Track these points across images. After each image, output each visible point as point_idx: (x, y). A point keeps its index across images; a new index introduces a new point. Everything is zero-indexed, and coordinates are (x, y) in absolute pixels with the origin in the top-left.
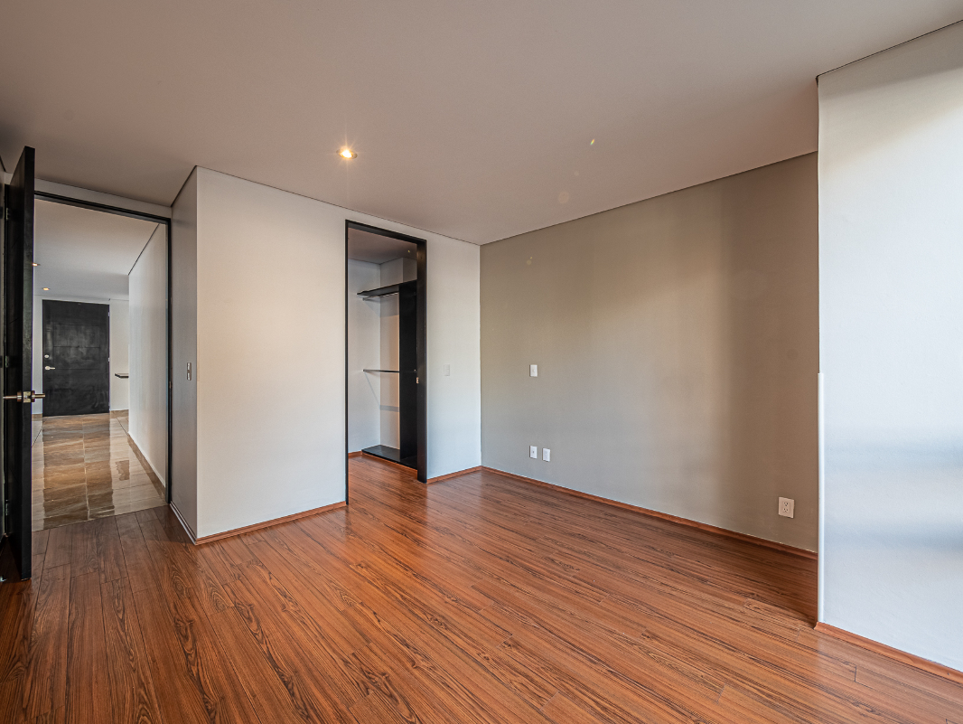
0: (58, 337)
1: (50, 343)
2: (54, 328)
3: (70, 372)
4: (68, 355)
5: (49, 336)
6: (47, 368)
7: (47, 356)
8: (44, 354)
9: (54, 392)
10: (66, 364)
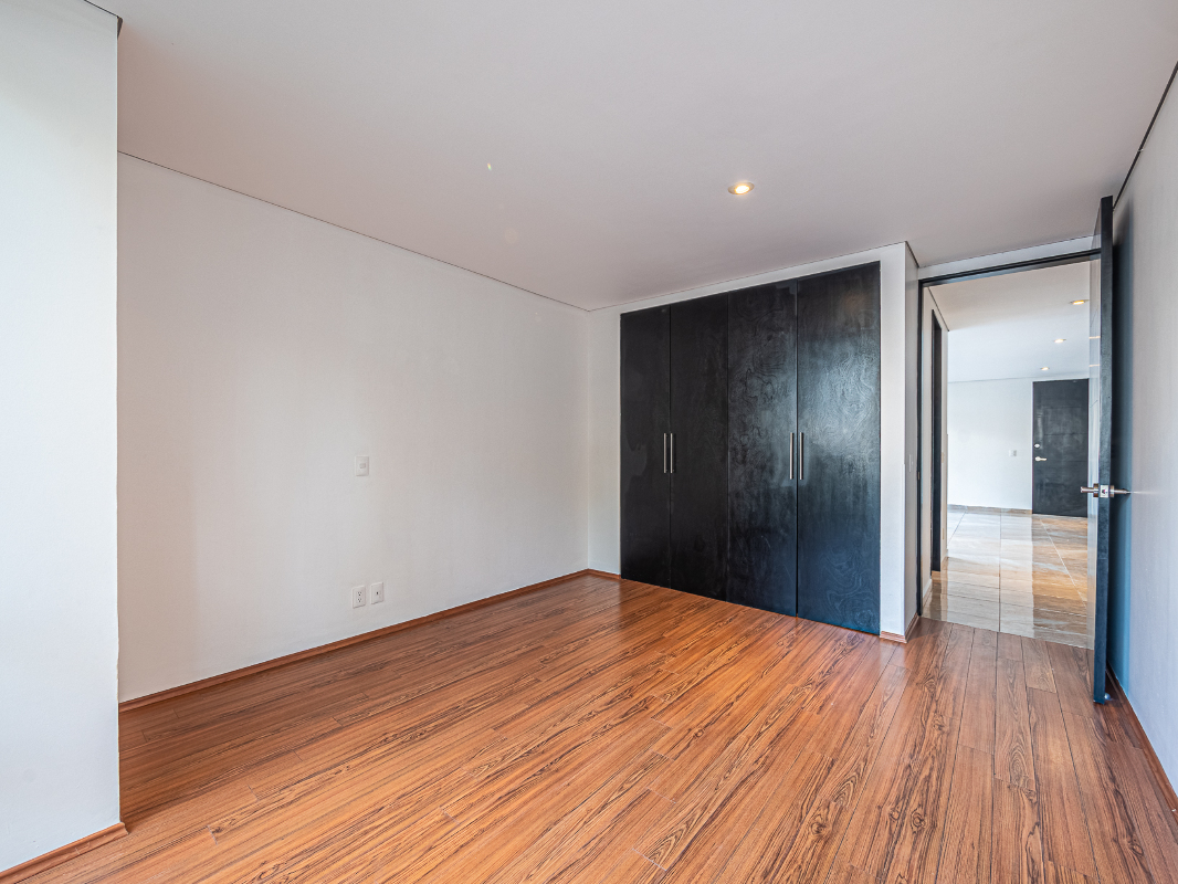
0: (1050, 423)
1: (1041, 431)
2: (1046, 413)
3: (1063, 464)
4: (1061, 444)
5: (1040, 421)
6: (1038, 459)
7: (1037, 446)
8: (1035, 442)
9: (1044, 487)
10: (1059, 455)
